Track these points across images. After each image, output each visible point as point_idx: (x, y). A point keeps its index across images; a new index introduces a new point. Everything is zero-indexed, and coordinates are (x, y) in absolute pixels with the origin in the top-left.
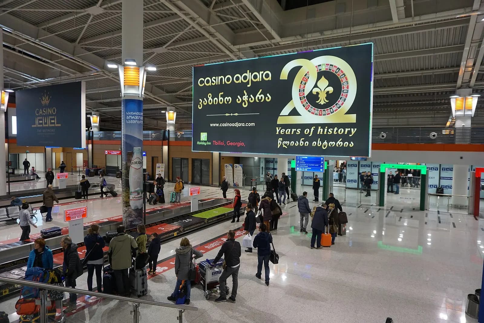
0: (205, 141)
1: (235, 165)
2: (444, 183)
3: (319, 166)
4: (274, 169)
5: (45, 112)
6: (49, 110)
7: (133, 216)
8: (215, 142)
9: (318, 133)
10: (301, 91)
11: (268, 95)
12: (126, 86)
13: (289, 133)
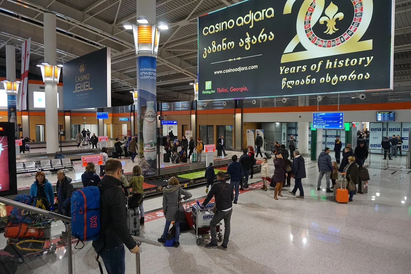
0: (209, 90)
1: (257, 130)
3: (338, 122)
4: (296, 135)
5: (82, 78)
7: (147, 167)
8: (219, 90)
10: (307, 22)
11: (271, 33)
12: (139, 44)
13: (294, 71)
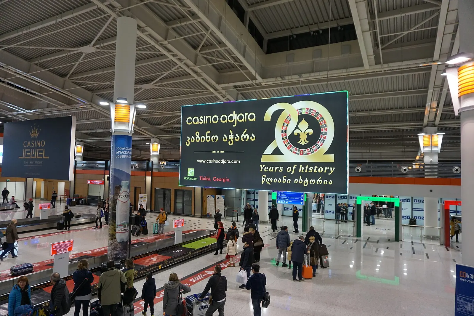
0: (191, 177)
1: (217, 196)
2: (416, 214)
3: (300, 199)
4: (255, 200)
5: (33, 144)
6: (37, 142)
7: (119, 249)
8: (201, 178)
9: (300, 171)
10: (284, 132)
11: (253, 134)
12: (116, 122)
13: (272, 171)
